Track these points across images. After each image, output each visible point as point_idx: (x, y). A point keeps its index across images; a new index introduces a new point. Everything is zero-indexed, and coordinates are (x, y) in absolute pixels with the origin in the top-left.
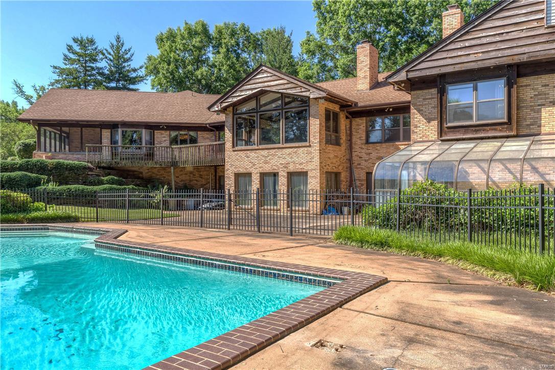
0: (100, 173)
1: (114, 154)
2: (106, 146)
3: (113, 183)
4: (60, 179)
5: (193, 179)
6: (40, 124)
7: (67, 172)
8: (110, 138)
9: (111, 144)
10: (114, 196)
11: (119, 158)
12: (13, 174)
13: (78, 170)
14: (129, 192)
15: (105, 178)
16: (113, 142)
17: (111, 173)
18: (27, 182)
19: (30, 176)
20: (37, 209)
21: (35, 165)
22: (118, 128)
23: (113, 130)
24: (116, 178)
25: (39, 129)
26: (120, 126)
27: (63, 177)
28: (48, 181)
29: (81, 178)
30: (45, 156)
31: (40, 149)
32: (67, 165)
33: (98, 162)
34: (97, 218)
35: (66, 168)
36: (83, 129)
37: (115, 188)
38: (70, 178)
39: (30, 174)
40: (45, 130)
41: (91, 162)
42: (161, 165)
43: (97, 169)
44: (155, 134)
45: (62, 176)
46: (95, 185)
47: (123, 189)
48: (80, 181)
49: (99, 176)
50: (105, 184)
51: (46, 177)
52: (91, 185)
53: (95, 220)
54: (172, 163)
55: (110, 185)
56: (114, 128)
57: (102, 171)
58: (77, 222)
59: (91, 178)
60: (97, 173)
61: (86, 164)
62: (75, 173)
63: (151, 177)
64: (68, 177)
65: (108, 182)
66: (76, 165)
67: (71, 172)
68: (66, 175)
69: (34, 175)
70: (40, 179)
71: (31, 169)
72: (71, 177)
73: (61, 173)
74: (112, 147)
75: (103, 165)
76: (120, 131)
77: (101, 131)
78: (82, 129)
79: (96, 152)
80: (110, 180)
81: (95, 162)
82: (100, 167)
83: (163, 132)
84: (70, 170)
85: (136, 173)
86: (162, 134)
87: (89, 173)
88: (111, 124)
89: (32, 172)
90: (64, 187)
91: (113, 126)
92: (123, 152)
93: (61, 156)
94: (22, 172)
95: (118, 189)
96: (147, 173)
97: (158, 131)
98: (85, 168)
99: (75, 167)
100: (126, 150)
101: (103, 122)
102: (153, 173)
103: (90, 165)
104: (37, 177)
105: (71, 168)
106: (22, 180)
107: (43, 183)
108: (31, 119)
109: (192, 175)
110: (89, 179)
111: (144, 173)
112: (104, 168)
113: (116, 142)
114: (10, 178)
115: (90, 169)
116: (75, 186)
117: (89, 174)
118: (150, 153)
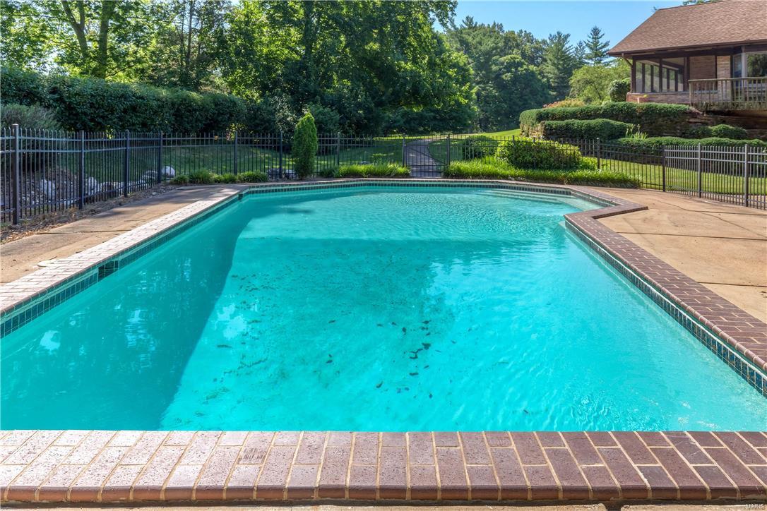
0: (709, 120)
1: (735, 93)
2: (722, 80)
3: (725, 135)
4: (651, 129)
6: (635, 57)
7: (660, 119)
8: (729, 68)
9: (732, 77)
10: (726, 157)
11: (743, 97)
12: (593, 122)
13: (675, 117)
14: (748, 151)
15: (714, 128)
16: (735, 73)
17: (727, 121)
18: (608, 133)
19: (612, 125)
20: (586, 167)
21: (622, 110)
22: (741, 52)
23: (734, 56)
24: (731, 127)
25: (634, 63)
26: (743, 49)
27: (655, 126)
28: (635, 131)
29: (679, 127)
30: (640, 99)
31: (635, 89)
32: (661, 109)
33: (707, 104)
34: (664, 185)
35: (660, 114)
36: (691, 58)
37: (726, 143)
38: (665, 127)
39: (612, 122)
40: (644, 65)
41: (696, 106)
43: (703, 114)
45: (654, 124)
46: (699, 137)
47: (740, 145)
48: (678, 131)
49: (707, 124)
50: (713, 136)
51: (632, 125)
52: (693, 138)
53: (662, 187)
55: (718, 139)
56: (735, 53)
57: (711, 117)
58: (636, 188)
59: (694, 129)
60: (703, 121)
61: (687, 107)
62: (671, 121)
64: (661, 126)
65: (719, 134)
66: (673, 109)
67: (666, 118)
68: (658, 123)
69: (619, 123)
70: (625, 128)
71: (616, 115)
72: (666, 125)
73: (652, 121)
74: (732, 82)
75: (714, 108)
76: (744, 56)
77: (716, 58)
78: (688, 59)
79: (704, 89)
80: (720, 131)
81: (702, 104)
82: (708, 112)
84: (664, 117)
87: (691, 120)
88: (730, 48)
89: (617, 120)
90: (653, 139)
91: (734, 50)
92: (750, 88)
93: (660, 98)
94: (604, 119)
95: (733, 145)
98: (685, 113)
99: (670, 112)
100: (755, 85)
101: (717, 45)
103: (693, 109)
104: (620, 125)
105: (666, 114)
106: (603, 129)
107: (628, 134)
108: (622, 52)
110: (691, 129)
112: (715, 112)
113: (738, 74)
114: (590, 126)
115: (693, 114)
116: (667, 138)
117: (691, 122)
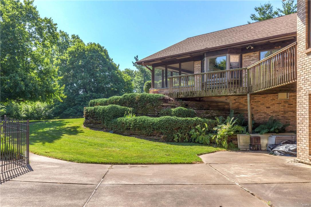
0: (175, 104)
5: (289, 109)
7: (148, 104)
8: (201, 69)
13: (155, 103)
15: (174, 110)
18: (113, 114)
19: (118, 109)
24: (184, 109)
26: (205, 55)
30: (153, 92)
38: (149, 110)
42: (235, 92)
43: (173, 100)
44: (243, 58)
45: (144, 108)
48: (156, 112)
49: (172, 107)
54: (247, 89)
57: (177, 102)
60: (171, 105)
61: (163, 95)
62: (152, 105)
63: (238, 108)
66: (154, 97)
67: (150, 103)
68: (146, 107)
73: (143, 105)
76: (205, 59)
77: (194, 63)
78: (180, 64)
82: (177, 99)
83: (252, 54)
85: (220, 104)
86: (250, 57)
91: (202, 57)
96: (234, 103)
97: (246, 54)
98: (160, 99)
102: (240, 103)
103: (166, 96)
104: (123, 109)
106: (110, 112)
108: (143, 61)
109: (287, 105)
111: (231, 104)
112: (181, 99)
117: (163, 106)
118: (238, 81)
